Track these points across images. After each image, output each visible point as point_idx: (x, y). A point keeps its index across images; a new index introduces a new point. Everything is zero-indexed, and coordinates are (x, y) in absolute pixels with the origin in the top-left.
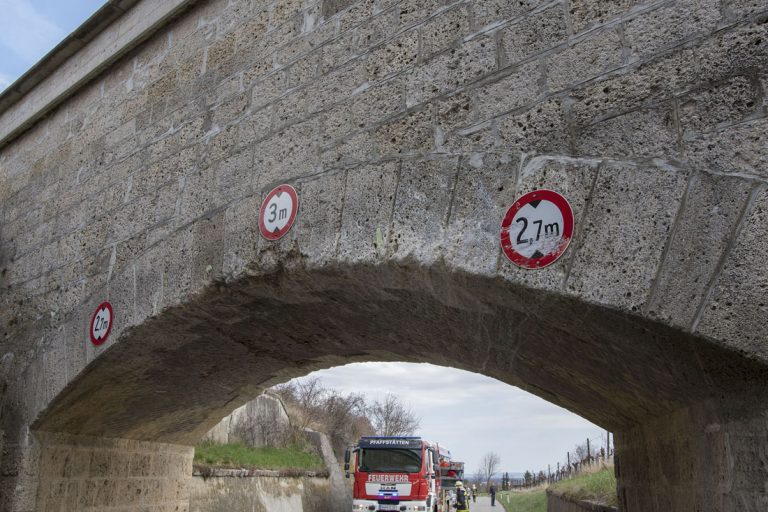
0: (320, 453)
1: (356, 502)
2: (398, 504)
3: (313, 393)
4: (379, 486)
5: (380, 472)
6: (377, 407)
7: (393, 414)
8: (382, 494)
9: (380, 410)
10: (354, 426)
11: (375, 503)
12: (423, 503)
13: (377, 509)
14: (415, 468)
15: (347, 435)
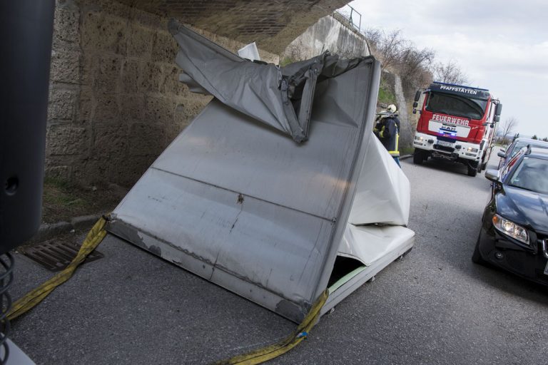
0: (393, 90)
1: (418, 134)
2: (454, 142)
3: (394, 43)
4: (441, 125)
5: (445, 114)
6: (440, 66)
7: (451, 74)
8: (442, 132)
9: (442, 69)
10: (422, 76)
11: (434, 138)
12: (477, 146)
13: (435, 143)
14: (477, 116)
15: (415, 81)
